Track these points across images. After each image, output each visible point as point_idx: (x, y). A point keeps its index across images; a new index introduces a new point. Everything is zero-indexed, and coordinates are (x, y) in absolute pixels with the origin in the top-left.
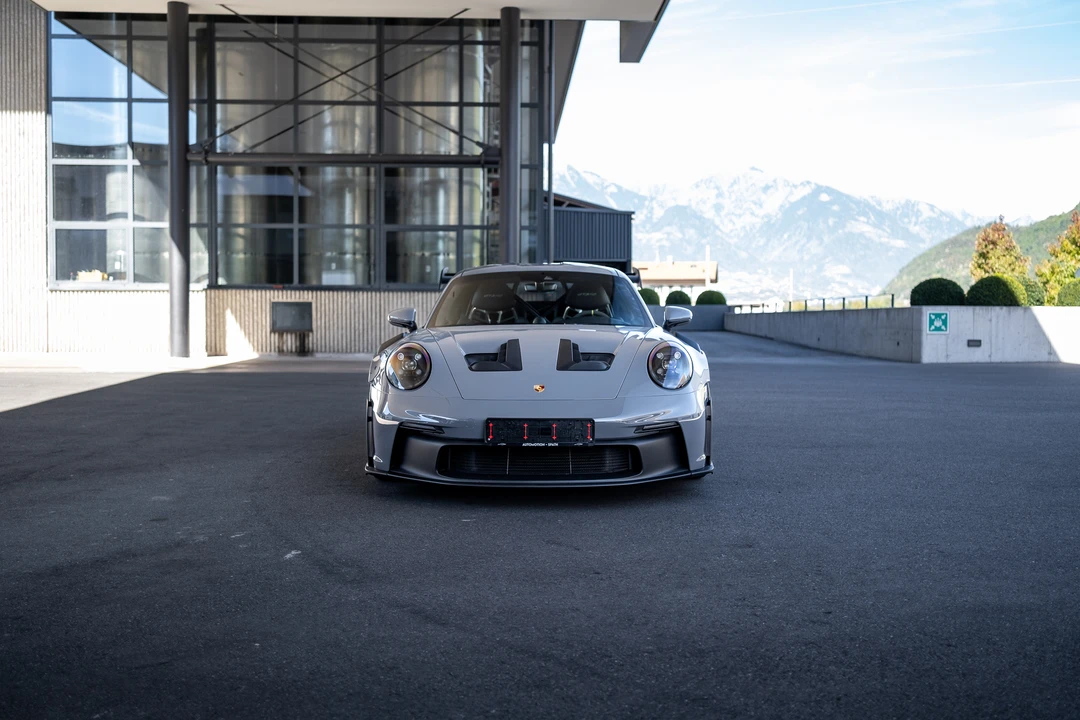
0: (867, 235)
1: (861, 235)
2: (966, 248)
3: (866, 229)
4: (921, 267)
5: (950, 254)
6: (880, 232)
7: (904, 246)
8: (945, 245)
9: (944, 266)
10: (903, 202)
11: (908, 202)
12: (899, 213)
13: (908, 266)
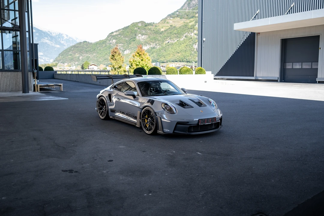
0: (48, 43)
1: (46, 43)
2: (78, 48)
3: (47, 41)
4: (65, 54)
5: (73, 50)
6: (52, 42)
7: (59, 47)
8: (72, 47)
9: (72, 54)
10: (58, 34)
11: (60, 34)
12: (57, 37)
13: (61, 53)
